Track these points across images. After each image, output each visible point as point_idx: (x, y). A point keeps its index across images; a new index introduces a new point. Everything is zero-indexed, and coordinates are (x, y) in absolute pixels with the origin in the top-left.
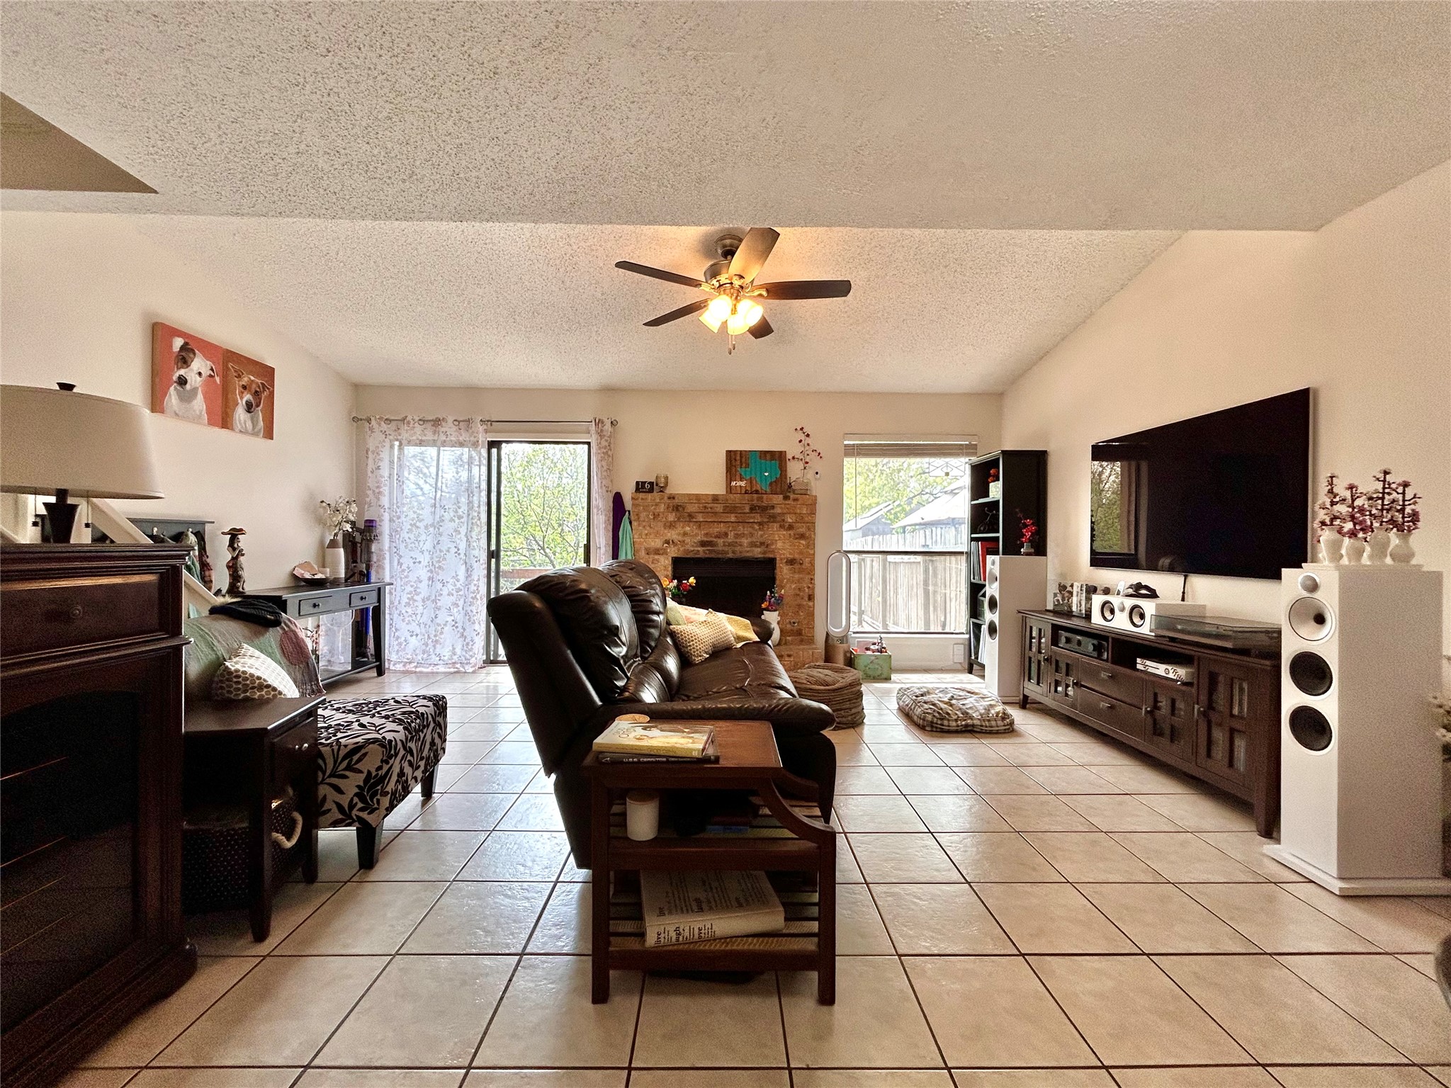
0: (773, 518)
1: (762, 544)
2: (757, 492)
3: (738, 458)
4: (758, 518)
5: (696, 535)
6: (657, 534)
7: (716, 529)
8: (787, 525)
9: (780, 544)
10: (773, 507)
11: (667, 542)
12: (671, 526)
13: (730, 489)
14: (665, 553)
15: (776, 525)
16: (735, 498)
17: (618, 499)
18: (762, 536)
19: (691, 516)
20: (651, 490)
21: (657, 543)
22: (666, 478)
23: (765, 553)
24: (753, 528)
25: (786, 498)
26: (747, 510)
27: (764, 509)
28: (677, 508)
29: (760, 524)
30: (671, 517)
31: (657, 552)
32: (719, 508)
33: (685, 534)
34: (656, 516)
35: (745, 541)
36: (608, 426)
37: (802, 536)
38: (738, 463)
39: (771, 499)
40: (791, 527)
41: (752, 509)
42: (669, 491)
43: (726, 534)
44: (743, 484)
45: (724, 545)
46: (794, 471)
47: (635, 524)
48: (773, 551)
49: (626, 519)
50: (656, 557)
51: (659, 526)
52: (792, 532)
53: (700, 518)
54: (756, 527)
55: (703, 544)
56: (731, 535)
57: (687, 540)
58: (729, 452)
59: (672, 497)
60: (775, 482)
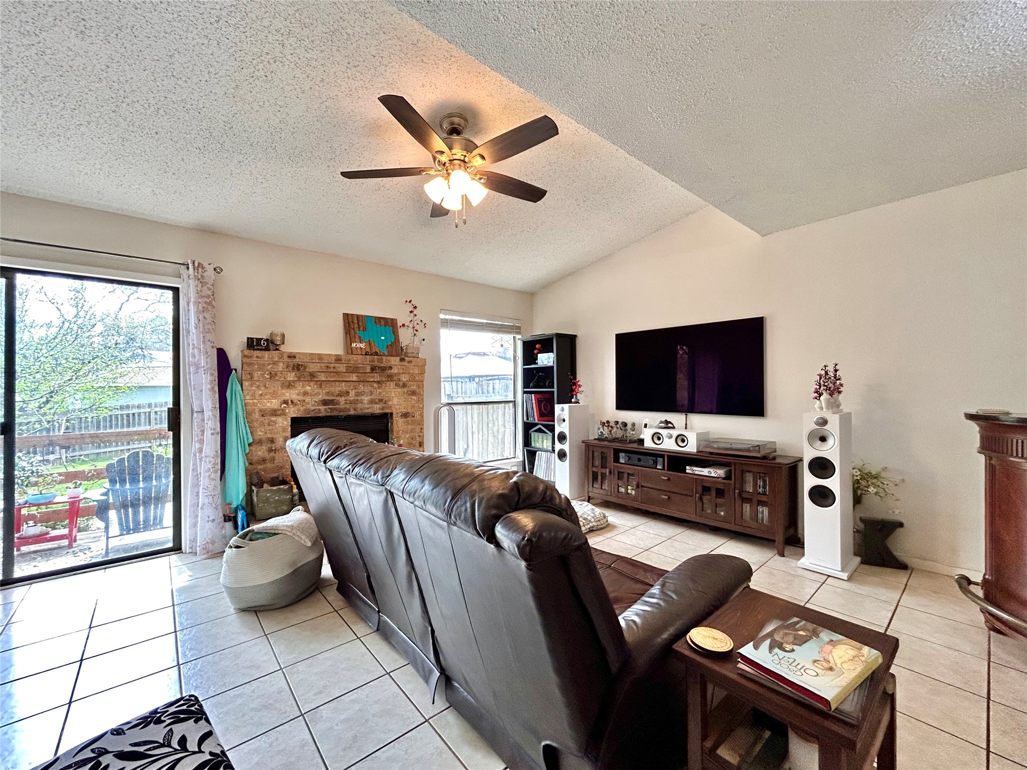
0: (390, 377)
1: (381, 400)
2: (376, 354)
3: (356, 321)
4: (377, 377)
5: (318, 394)
6: (274, 395)
7: (338, 388)
8: (401, 383)
9: (395, 401)
10: (391, 368)
11: (286, 402)
12: (290, 385)
13: (349, 350)
14: (283, 414)
15: (392, 384)
16: (358, 359)
17: (222, 356)
18: (380, 394)
19: (312, 375)
20: (267, 349)
21: (274, 404)
22: (283, 336)
23: (383, 409)
24: (373, 387)
25: (402, 360)
26: (368, 370)
27: (383, 369)
28: (297, 367)
29: (378, 382)
30: (291, 376)
31: (274, 413)
32: (342, 368)
33: (305, 394)
34: (272, 376)
35: (366, 399)
37: (413, 393)
38: (356, 326)
39: (389, 361)
40: (404, 385)
41: (373, 369)
42: (286, 349)
43: (348, 393)
44: (362, 346)
45: (346, 403)
46: (405, 337)
47: (246, 384)
48: (390, 407)
49: (233, 377)
50: (274, 419)
51: (276, 386)
52: (405, 390)
53: (322, 377)
54: (375, 385)
55: (325, 403)
56: (352, 393)
57: (308, 399)
58: (345, 315)
59: (292, 356)
60: (391, 345)
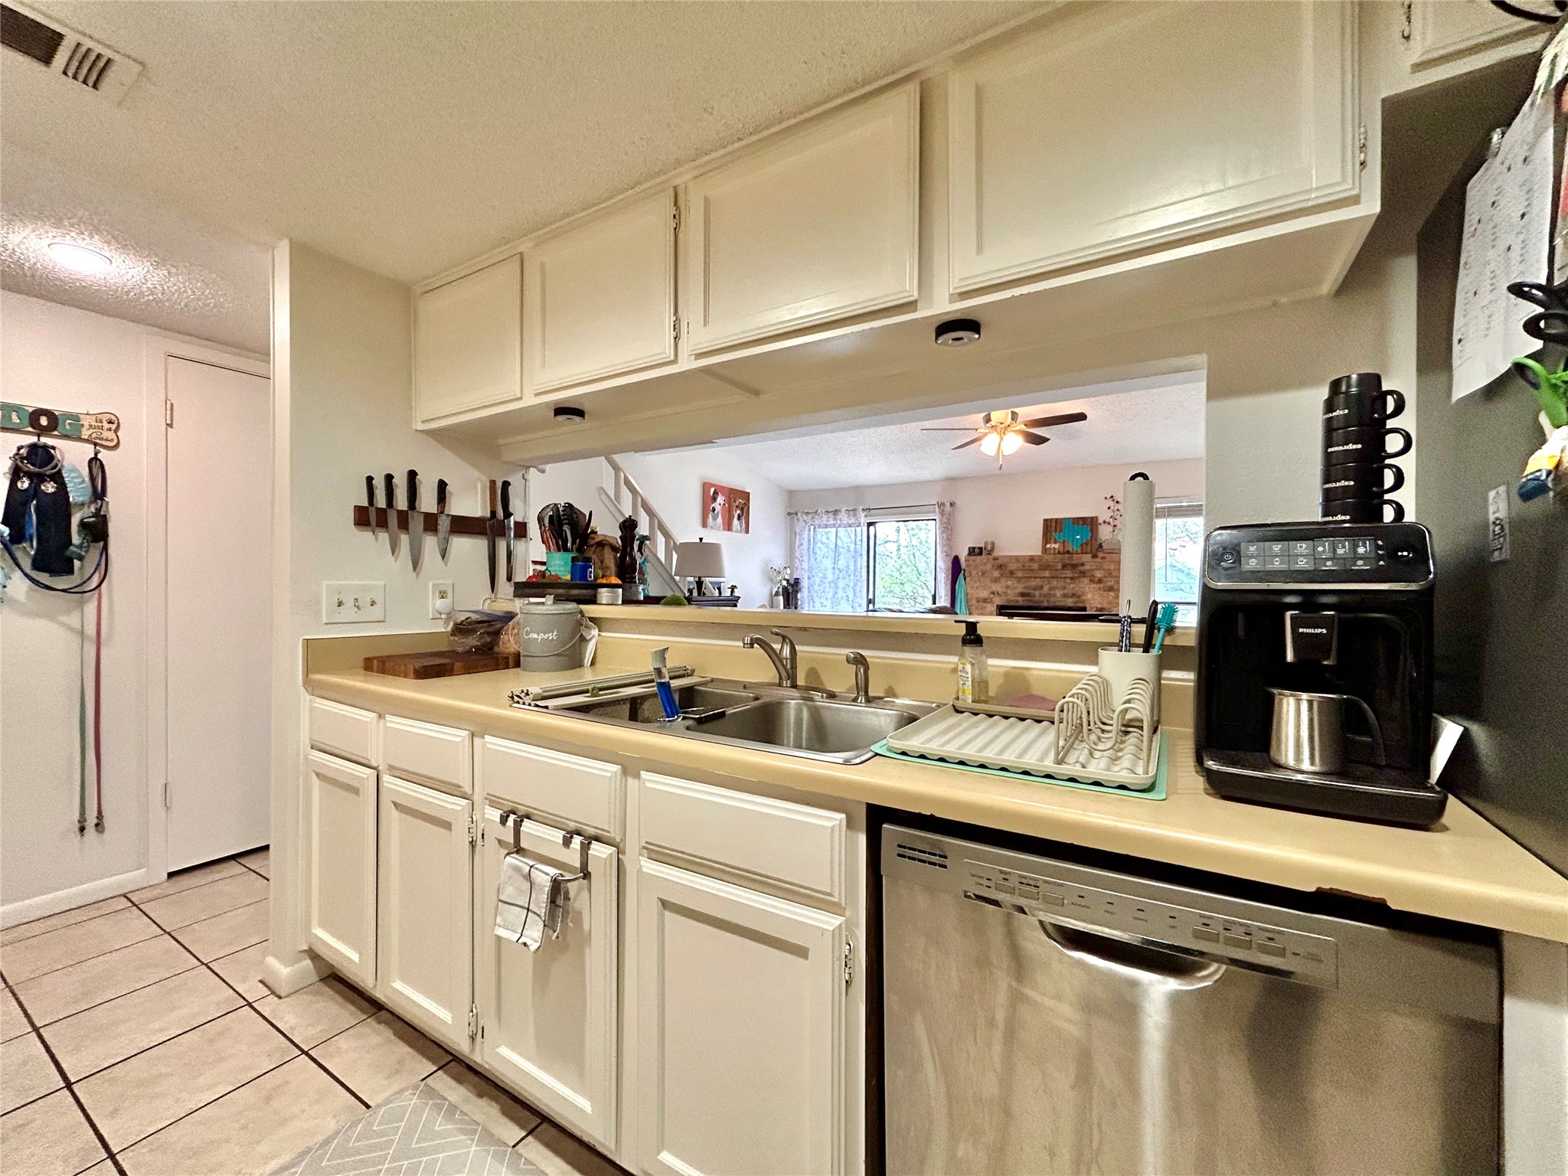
0: (1083, 574)
1: (1073, 595)
2: (1068, 552)
3: (1053, 524)
4: (1069, 574)
5: (1016, 588)
6: (985, 587)
7: (1033, 583)
8: (1096, 579)
9: (1089, 596)
10: (1083, 564)
11: (993, 593)
12: (996, 580)
13: (1045, 550)
14: (991, 601)
15: (1086, 580)
16: (1049, 558)
17: (956, 561)
18: (1073, 589)
19: (1012, 573)
20: (980, 553)
21: (985, 594)
22: (993, 544)
23: (1076, 603)
24: (1065, 582)
25: (1095, 556)
26: (1060, 567)
27: (1074, 566)
28: (1000, 567)
29: (1072, 578)
30: (996, 574)
31: (985, 601)
32: (1035, 566)
33: (1008, 587)
34: (984, 573)
35: (1059, 593)
36: (948, 508)
37: (1111, 589)
38: (1053, 528)
39: (1080, 558)
40: (1100, 581)
41: (1064, 566)
42: (996, 554)
43: (1042, 587)
44: (1057, 546)
45: (1041, 596)
46: (1105, 533)
47: (968, 579)
48: (1083, 602)
49: (961, 576)
50: (985, 605)
51: (987, 581)
52: (1101, 586)
53: (1020, 574)
54: (1068, 581)
55: (1023, 595)
56: (1046, 588)
57: (1009, 592)
58: (1046, 521)
59: (996, 559)
60: (1086, 544)
